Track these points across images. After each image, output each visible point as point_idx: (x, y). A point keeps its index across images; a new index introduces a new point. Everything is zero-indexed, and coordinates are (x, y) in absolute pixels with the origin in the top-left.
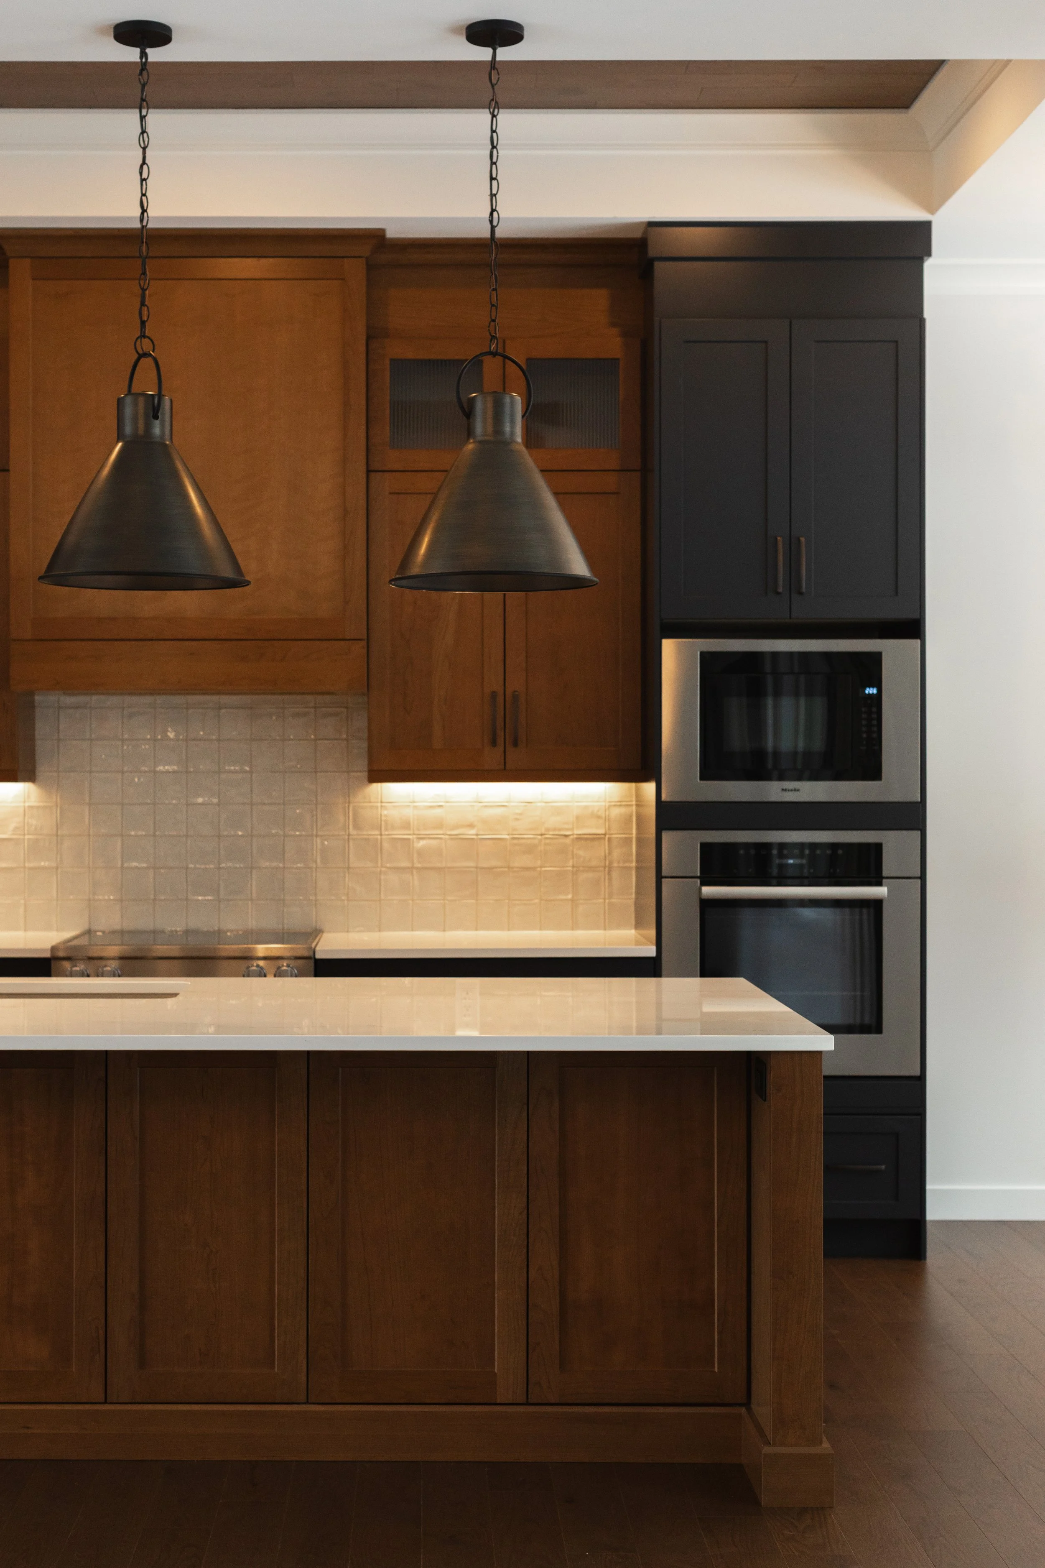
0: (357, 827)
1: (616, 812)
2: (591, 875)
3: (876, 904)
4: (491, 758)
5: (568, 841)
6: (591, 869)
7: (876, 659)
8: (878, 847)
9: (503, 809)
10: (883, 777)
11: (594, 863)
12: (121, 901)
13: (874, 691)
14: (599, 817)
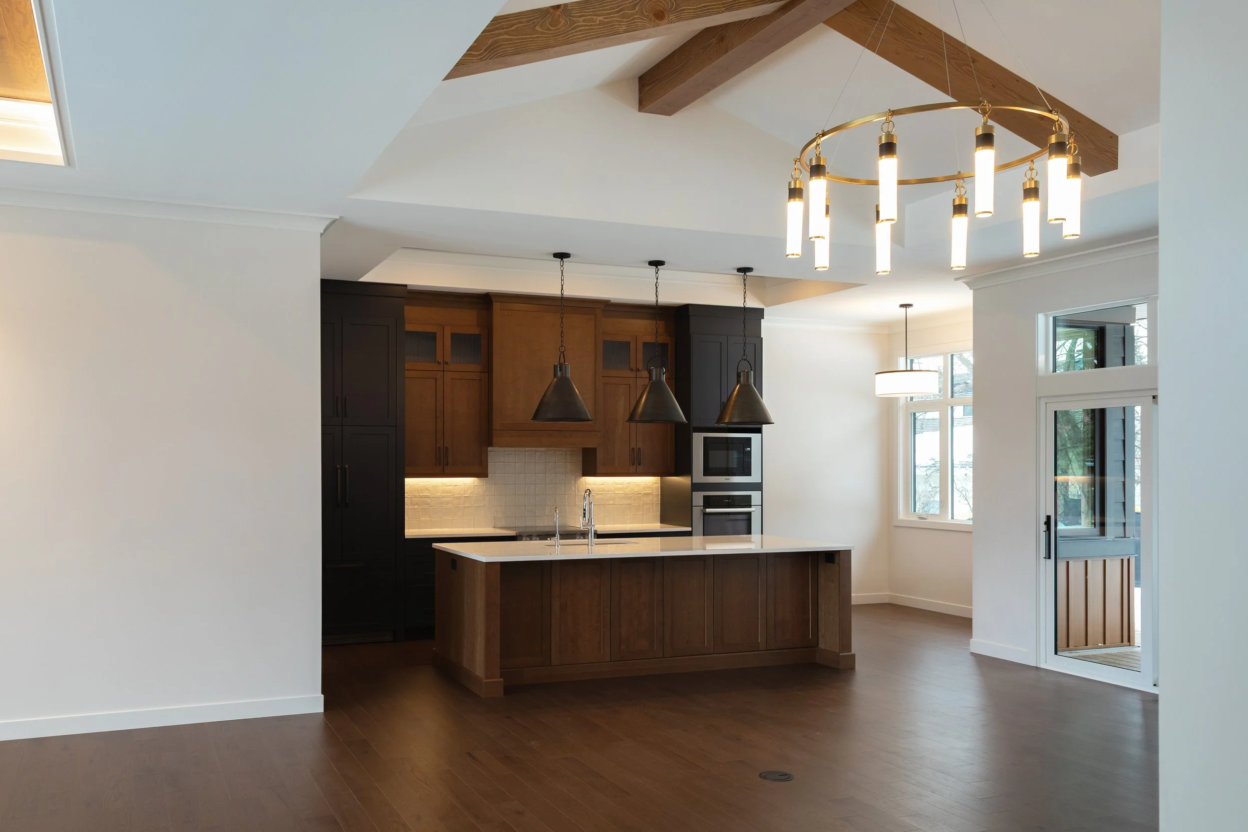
0: (578, 492)
1: (655, 485)
2: (648, 506)
3: (749, 514)
4: (632, 469)
5: (641, 495)
6: (648, 504)
7: (749, 439)
8: (750, 496)
9: (621, 485)
10: (752, 475)
11: (648, 502)
12: (505, 517)
13: (749, 449)
14: (650, 487)
